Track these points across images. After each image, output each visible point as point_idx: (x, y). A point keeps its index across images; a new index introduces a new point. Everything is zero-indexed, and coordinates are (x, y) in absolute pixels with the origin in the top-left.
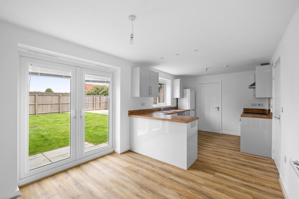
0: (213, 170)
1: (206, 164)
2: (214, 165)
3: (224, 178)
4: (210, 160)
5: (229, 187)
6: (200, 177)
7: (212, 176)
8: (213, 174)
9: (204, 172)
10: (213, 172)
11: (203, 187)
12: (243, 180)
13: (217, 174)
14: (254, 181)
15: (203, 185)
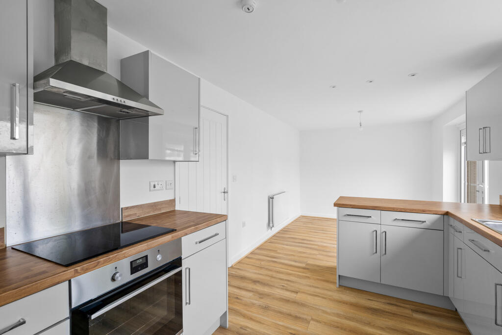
0: (308, 269)
1: (318, 278)
2: (306, 277)
3: (296, 262)
4: (313, 286)
5: (294, 255)
6: (323, 260)
7: (309, 262)
8: (307, 264)
9: (319, 266)
10: (308, 267)
11: (317, 253)
12: (275, 262)
13: (303, 265)
14: (263, 263)
15: (317, 254)
